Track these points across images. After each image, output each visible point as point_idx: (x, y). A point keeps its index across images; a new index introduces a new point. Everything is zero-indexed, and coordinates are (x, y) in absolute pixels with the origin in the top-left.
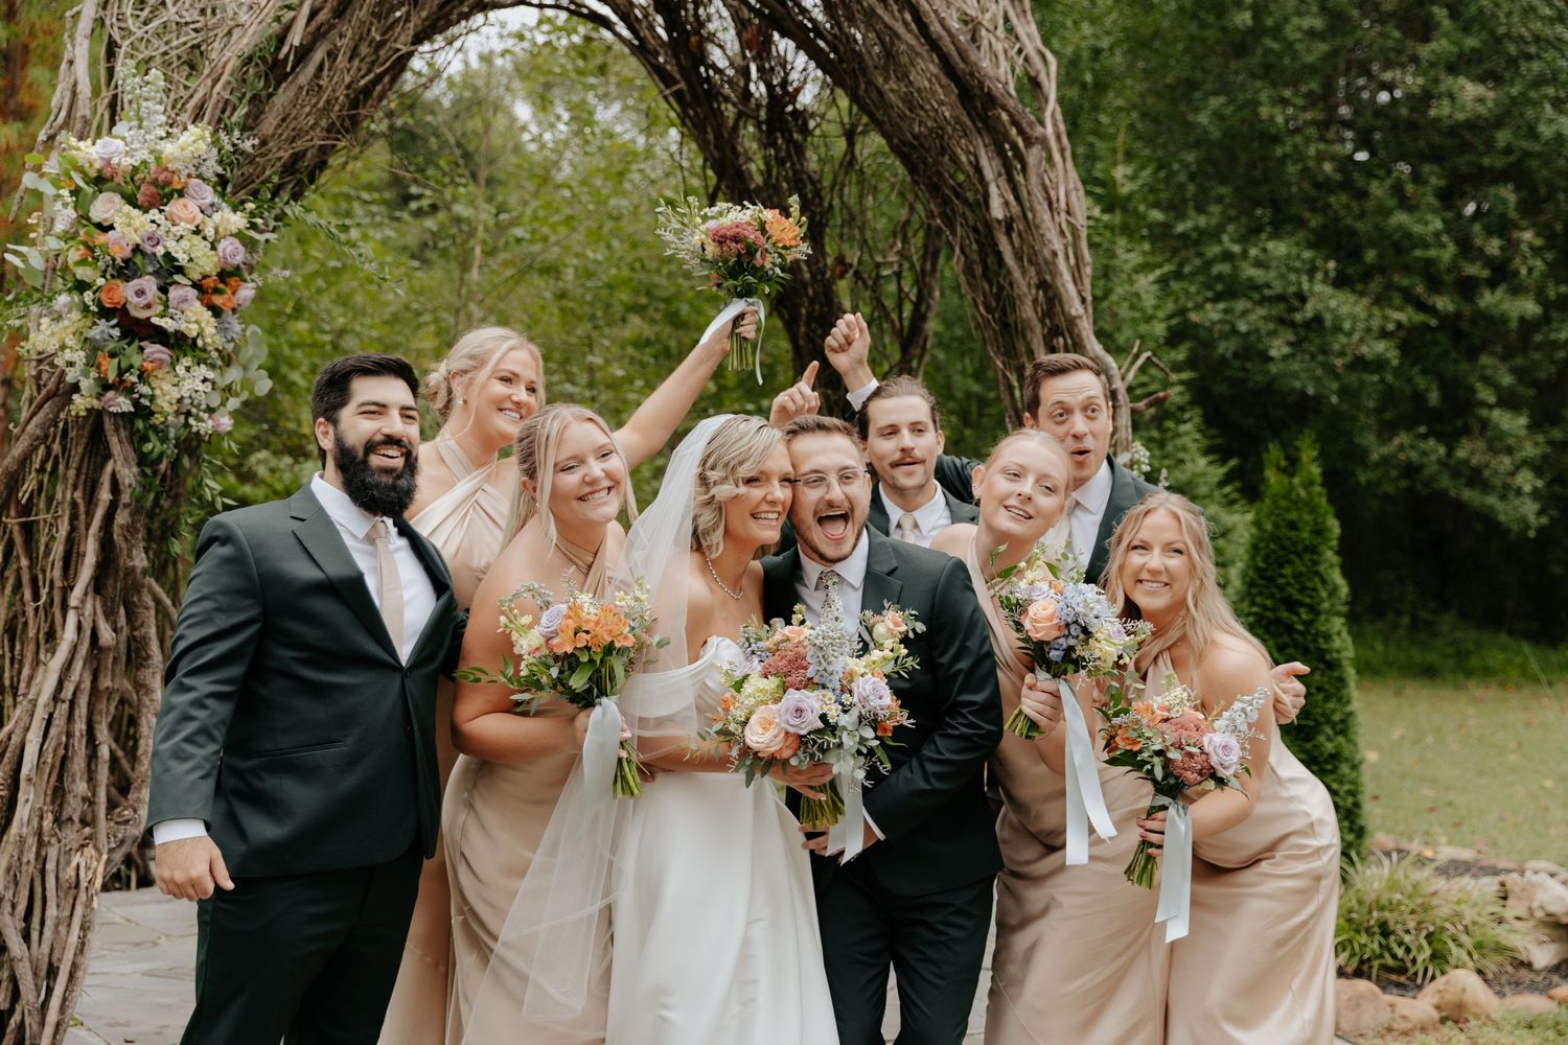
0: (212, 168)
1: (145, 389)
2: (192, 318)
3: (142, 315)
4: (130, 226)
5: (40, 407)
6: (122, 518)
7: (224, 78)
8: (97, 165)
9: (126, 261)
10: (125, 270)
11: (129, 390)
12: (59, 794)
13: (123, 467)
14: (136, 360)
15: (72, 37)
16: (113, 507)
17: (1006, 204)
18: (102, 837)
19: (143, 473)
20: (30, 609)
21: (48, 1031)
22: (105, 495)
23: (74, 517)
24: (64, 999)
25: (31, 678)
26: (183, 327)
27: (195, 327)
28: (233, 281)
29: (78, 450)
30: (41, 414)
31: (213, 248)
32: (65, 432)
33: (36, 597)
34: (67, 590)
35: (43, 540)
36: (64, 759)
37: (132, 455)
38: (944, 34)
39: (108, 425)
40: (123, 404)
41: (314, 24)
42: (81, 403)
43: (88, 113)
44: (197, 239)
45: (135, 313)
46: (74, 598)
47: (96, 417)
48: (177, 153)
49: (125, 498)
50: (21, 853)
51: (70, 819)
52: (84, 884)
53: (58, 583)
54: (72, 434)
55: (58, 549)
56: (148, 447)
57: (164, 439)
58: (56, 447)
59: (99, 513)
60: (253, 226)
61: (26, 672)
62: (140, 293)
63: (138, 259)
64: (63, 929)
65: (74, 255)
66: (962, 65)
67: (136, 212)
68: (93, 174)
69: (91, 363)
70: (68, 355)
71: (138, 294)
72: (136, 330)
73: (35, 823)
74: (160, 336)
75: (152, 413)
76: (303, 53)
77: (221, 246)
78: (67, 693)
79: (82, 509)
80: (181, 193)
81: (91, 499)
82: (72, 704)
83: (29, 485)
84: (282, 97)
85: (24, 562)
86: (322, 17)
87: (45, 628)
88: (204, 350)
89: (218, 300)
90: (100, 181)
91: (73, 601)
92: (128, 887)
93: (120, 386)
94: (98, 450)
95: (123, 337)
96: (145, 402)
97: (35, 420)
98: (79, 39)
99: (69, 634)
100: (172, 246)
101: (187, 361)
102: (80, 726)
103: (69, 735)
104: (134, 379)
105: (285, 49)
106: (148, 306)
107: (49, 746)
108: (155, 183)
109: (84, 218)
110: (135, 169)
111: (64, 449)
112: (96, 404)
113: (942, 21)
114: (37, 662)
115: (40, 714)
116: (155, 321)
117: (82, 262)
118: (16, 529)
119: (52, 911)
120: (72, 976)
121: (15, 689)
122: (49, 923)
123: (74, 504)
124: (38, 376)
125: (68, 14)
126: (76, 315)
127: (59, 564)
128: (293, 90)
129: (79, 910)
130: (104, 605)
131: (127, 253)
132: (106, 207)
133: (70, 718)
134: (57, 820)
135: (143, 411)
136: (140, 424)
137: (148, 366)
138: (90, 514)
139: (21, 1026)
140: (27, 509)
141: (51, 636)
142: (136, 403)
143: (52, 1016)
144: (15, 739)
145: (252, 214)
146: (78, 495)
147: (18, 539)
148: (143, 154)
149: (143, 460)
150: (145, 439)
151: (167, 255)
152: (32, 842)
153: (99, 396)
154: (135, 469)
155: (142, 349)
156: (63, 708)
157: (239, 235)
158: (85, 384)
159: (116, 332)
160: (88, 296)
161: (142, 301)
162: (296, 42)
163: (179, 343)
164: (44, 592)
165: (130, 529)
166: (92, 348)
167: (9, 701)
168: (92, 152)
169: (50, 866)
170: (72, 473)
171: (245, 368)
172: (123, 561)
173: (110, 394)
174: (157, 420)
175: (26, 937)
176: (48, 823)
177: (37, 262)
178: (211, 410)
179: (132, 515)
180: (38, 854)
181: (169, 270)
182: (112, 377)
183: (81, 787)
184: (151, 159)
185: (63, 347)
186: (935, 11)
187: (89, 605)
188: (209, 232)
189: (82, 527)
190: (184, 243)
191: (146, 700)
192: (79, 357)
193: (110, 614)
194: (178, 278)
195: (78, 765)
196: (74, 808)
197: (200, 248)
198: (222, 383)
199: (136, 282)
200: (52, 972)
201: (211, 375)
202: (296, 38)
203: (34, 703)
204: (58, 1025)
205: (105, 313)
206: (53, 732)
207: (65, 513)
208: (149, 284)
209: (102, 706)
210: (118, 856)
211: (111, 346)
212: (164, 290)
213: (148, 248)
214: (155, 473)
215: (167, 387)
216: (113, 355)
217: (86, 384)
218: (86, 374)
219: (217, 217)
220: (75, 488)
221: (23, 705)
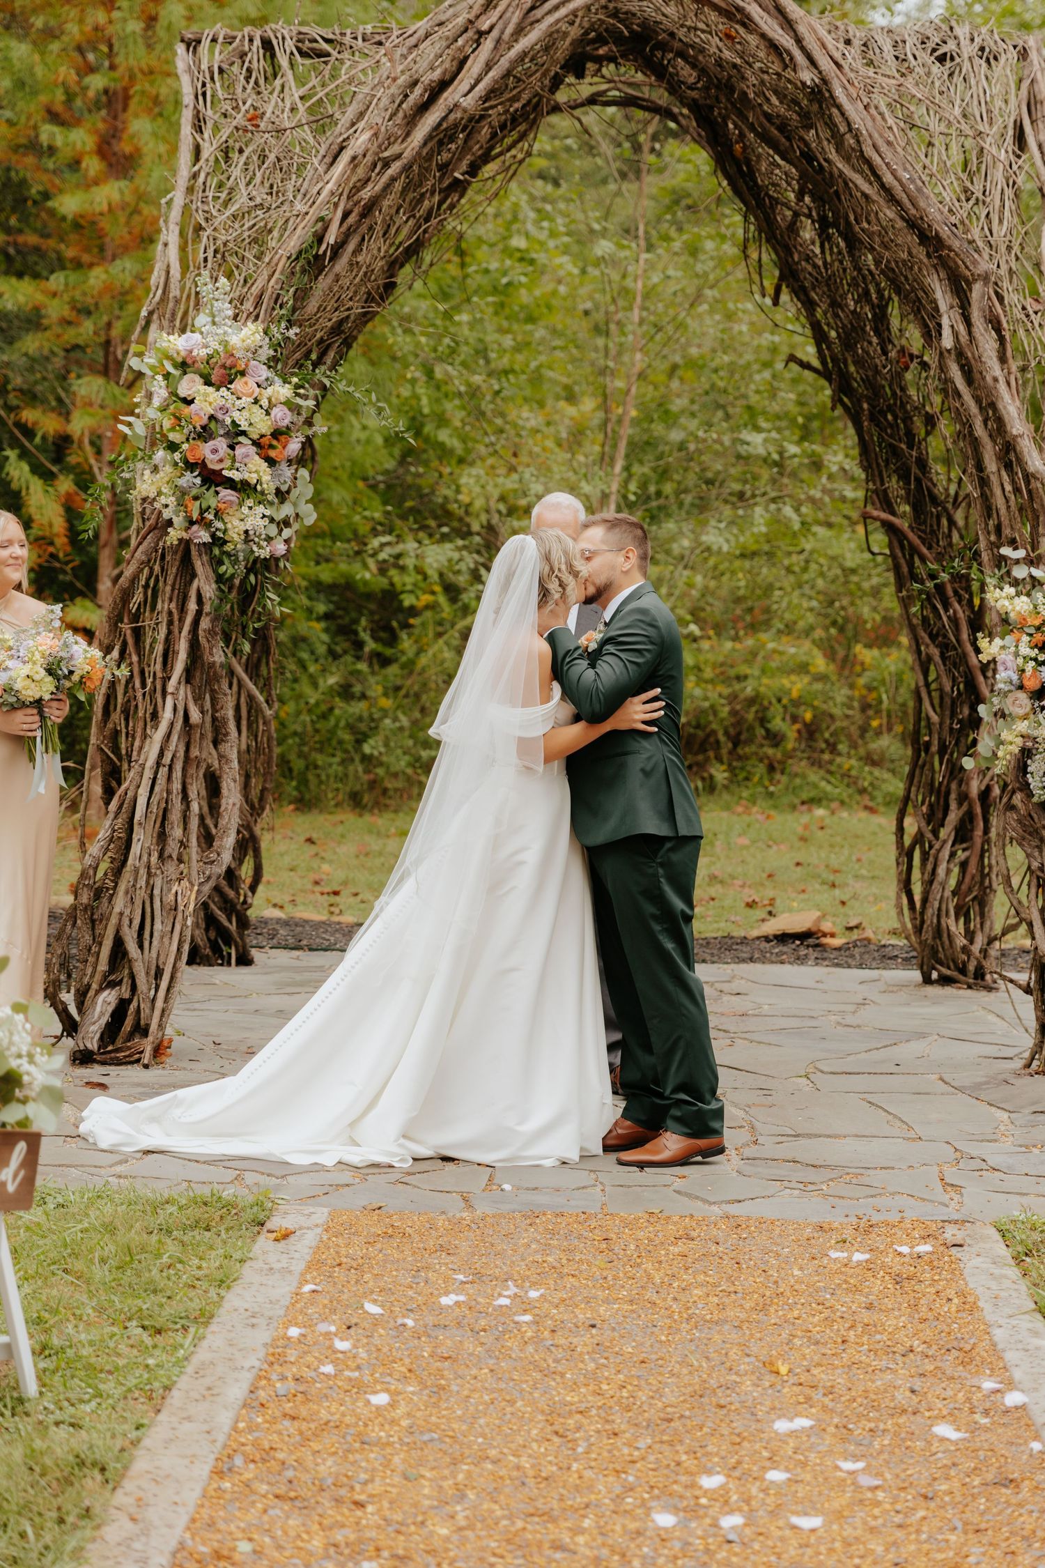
0: (267, 352)
1: (219, 525)
2: (253, 468)
3: (217, 467)
4: (207, 400)
5: (144, 538)
6: (205, 624)
7: (277, 275)
8: (183, 354)
9: (204, 428)
10: (205, 434)
11: (208, 525)
12: (162, 837)
13: (205, 584)
14: (213, 502)
15: (166, 222)
16: (199, 614)
17: (956, 335)
18: (194, 873)
19: (220, 589)
20: (139, 695)
21: (157, 1013)
22: (192, 606)
23: (170, 623)
24: (168, 990)
25: (141, 748)
26: (246, 476)
27: (255, 476)
28: (282, 438)
29: (173, 571)
30: (145, 543)
31: (268, 413)
32: (163, 557)
33: (144, 685)
34: (166, 679)
35: (148, 641)
36: (165, 810)
37: (211, 575)
38: (896, 183)
39: (194, 552)
40: (205, 537)
41: (345, 226)
42: (174, 535)
43: (178, 293)
44: (256, 408)
45: (211, 466)
46: (171, 685)
47: (186, 544)
48: (239, 344)
49: (207, 608)
50: (136, 880)
51: (170, 857)
52: (181, 908)
53: (159, 675)
54: (168, 558)
55: (159, 648)
56: (222, 569)
57: (235, 562)
58: (157, 568)
59: (189, 620)
60: (297, 395)
61: (137, 743)
62: (215, 451)
63: (213, 425)
64: (166, 940)
65: (167, 424)
66: (913, 211)
67: (211, 389)
68: (180, 360)
69: (180, 503)
70: (163, 500)
71: (213, 452)
72: (212, 479)
73: (145, 858)
74: (231, 484)
75: (225, 542)
76: (337, 249)
77: (274, 412)
78: (167, 760)
79: (176, 617)
80: (243, 373)
81: (182, 609)
82: (171, 767)
83: (138, 597)
84: (323, 283)
85: (135, 658)
86: (352, 219)
87: (150, 710)
88: (262, 493)
89: (272, 453)
90: (184, 366)
91: (170, 689)
92: (229, 964)
93: (202, 521)
94: (187, 572)
95: (204, 482)
96: (220, 534)
97: (141, 549)
98: (172, 226)
99: (167, 714)
100: (236, 415)
101: (249, 502)
102: (177, 786)
103: (169, 792)
104: (211, 517)
105: (324, 247)
106: (221, 461)
107: (155, 800)
108: (224, 366)
109: (174, 394)
110: (210, 357)
111: (162, 569)
112: (185, 536)
113: (893, 173)
114: (145, 736)
115: (148, 774)
116: (225, 473)
117: (173, 429)
118: (129, 632)
119: (158, 926)
120: (172, 978)
121: (129, 756)
122: (156, 934)
123: (170, 613)
124: (143, 512)
125: (163, 201)
126: (168, 469)
127: (160, 660)
128: (331, 277)
129: (178, 928)
130: (193, 692)
131: (205, 421)
132: (190, 385)
133: (169, 779)
134: (161, 856)
135: (218, 541)
136: (216, 551)
137: (222, 506)
138: (182, 620)
139: (138, 1010)
140: (136, 617)
141: (155, 716)
142: (213, 536)
143: (159, 1004)
144: (130, 794)
145: (297, 387)
146: (173, 605)
147: (130, 641)
148: (215, 345)
149: (220, 579)
150: (221, 563)
151: (233, 422)
152: (143, 872)
153: (187, 529)
154: (214, 586)
155: (217, 493)
156: (163, 771)
157: (288, 403)
158: (176, 520)
159: (198, 481)
160: (177, 456)
161: (216, 457)
162: (332, 241)
163: (244, 488)
164: (149, 681)
165: (211, 632)
166: (181, 493)
167: (125, 766)
168: (179, 343)
169: (157, 892)
170: (168, 588)
171: (295, 505)
172: (208, 658)
173: (195, 527)
174: (229, 547)
175: (141, 947)
176: (154, 859)
177: (140, 428)
178: (269, 539)
179: (212, 621)
180: (147, 882)
181: (235, 434)
182: (195, 516)
183: (177, 832)
184: (221, 349)
185: (159, 494)
186: (887, 164)
187: (182, 692)
188: (265, 403)
189: (176, 631)
190: (245, 413)
191: (226, 767)
192: (171, 501)
193: (198, 699)
194: (241, 439)
195: (175, 815)
196: (173, 848)
197: (258, 414)
198: (280, 516)
199: (211, 443)
200: (159, 973)
201: (268, 513)
202: (331, 238)
203: (143, 766)
204: (163, 1011)
205: (190, 466)
206: (157, 789)
207: (164, 618)
208: (221, 444)
209: (192, 771)
210: (207, 888)
211: (194, 492)
212: (232, 447)
213: (220, 416)
214: (230, 589)
215: (236, 522)
216: (196, 498)
217: (178, 521)
218: (177, 513)
219: (270, 390)
220: (171, 600)
221: (136, 768)
